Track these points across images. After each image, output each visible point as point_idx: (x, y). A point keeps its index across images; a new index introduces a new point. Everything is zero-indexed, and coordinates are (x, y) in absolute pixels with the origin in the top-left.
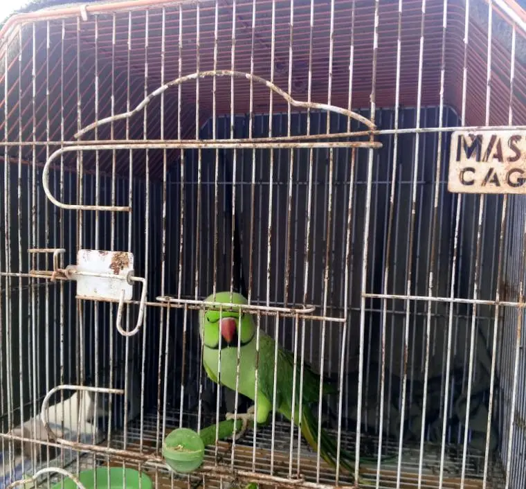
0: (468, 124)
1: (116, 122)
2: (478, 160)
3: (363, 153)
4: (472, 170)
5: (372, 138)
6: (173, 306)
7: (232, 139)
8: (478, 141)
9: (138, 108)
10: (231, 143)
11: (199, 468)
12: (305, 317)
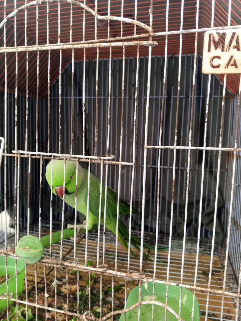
0: (215, 25)
5: (151, 38)
6: (22, 156)
7: (59, 43)
12: (108, 162)
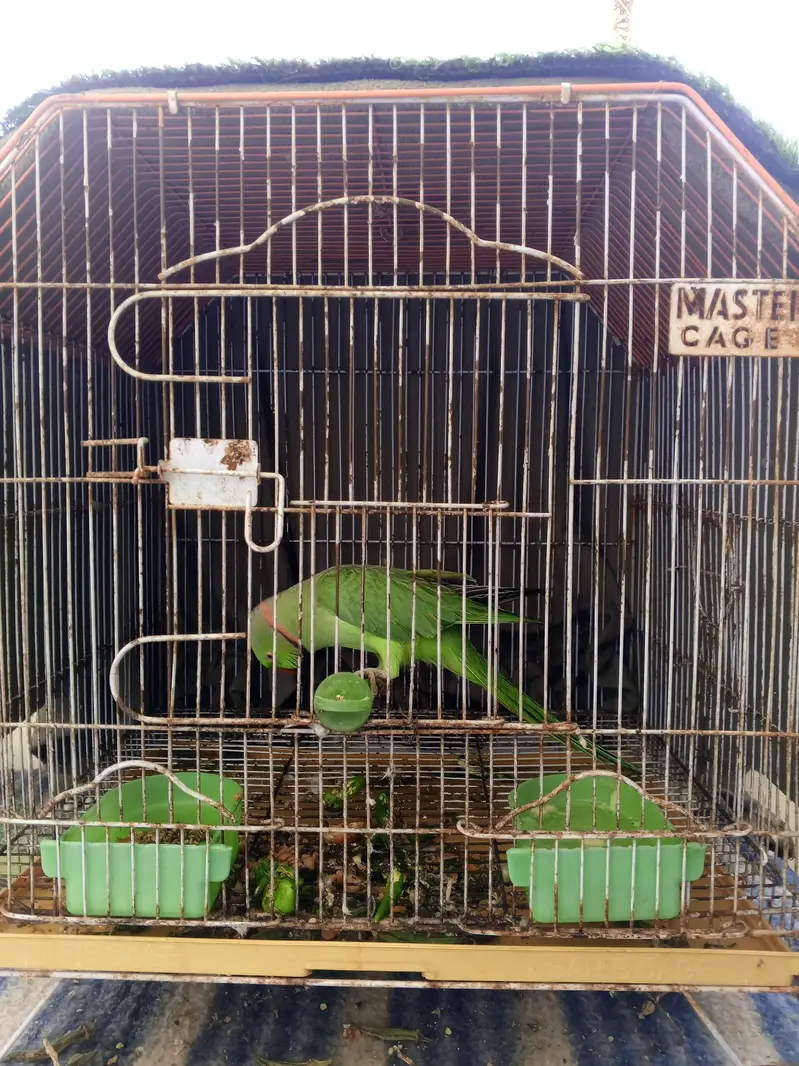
0: (689, 274)
1: (223, 260)
2: (701, 316)
3: (567, 307)
4: (695, 329)
6: (318, 510)
7: (396, 286)
8: (700, 295)
9: (260, 240)
10: (396, 291)
11: (366, 723)
12: (500, 514)
